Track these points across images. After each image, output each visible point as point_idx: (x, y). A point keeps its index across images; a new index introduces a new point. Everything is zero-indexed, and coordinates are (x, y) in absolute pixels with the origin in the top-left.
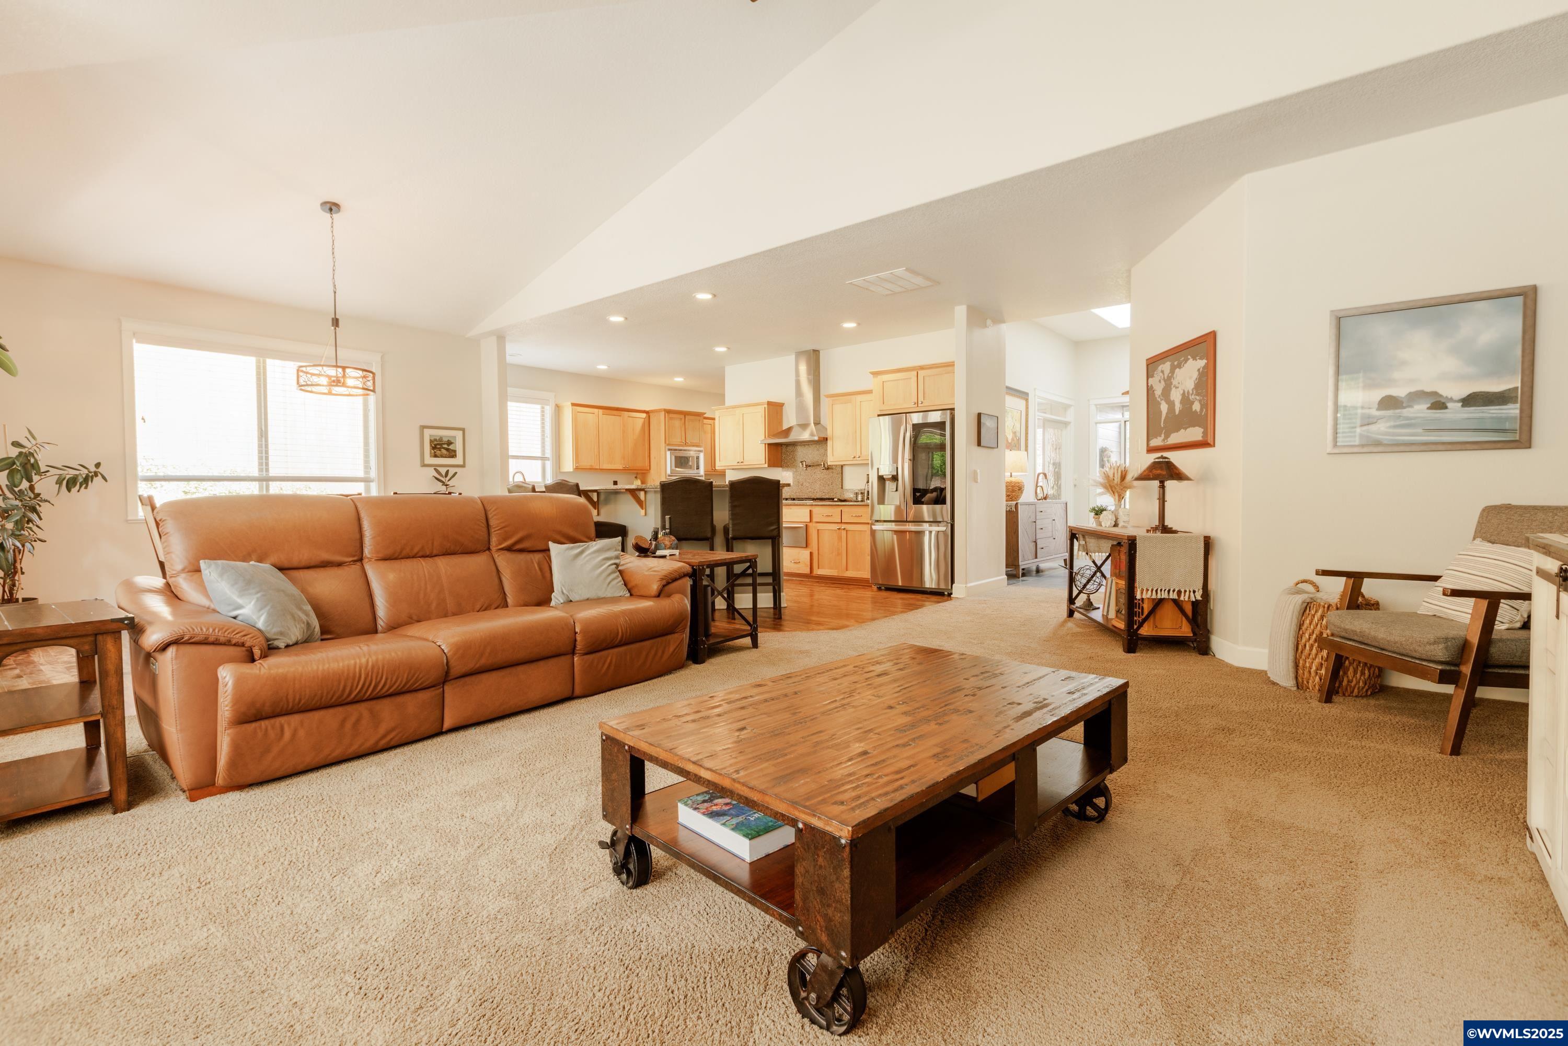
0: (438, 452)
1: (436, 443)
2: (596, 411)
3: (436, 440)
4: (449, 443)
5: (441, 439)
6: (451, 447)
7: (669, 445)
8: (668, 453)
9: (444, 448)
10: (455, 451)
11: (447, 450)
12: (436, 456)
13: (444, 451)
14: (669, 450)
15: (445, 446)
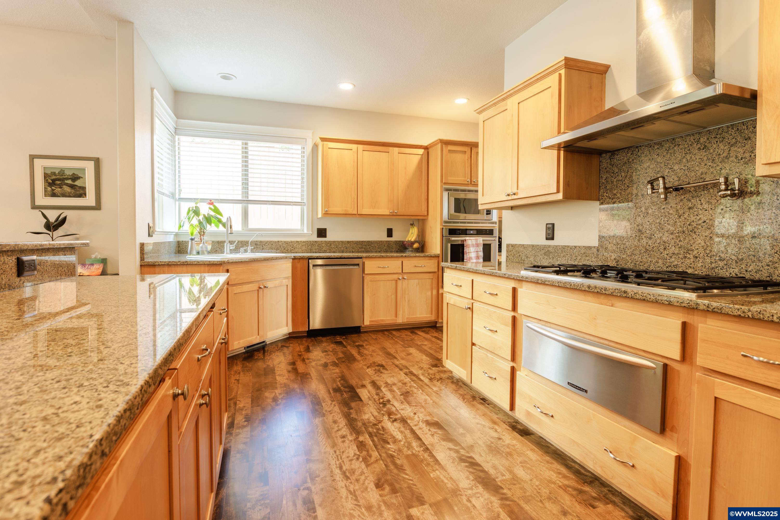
0: (58, 190)
1: (54, 177)
2: (354, 146)
3: (54, 174)
4: (75, 178)
5: (62, 171)
6: (78, 183)
7: (445, 183)
8: (445, 194)
9: (68, 185)
10: (84, 188)
11: (72, 186)
12: (54, 195)
13: (67, 189)
14: (447, 190)
15: (69, 182)
